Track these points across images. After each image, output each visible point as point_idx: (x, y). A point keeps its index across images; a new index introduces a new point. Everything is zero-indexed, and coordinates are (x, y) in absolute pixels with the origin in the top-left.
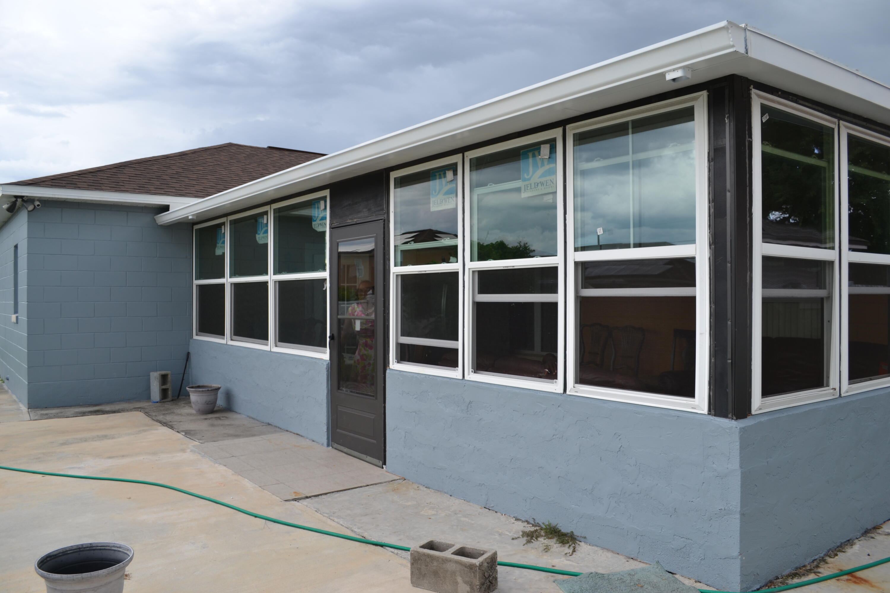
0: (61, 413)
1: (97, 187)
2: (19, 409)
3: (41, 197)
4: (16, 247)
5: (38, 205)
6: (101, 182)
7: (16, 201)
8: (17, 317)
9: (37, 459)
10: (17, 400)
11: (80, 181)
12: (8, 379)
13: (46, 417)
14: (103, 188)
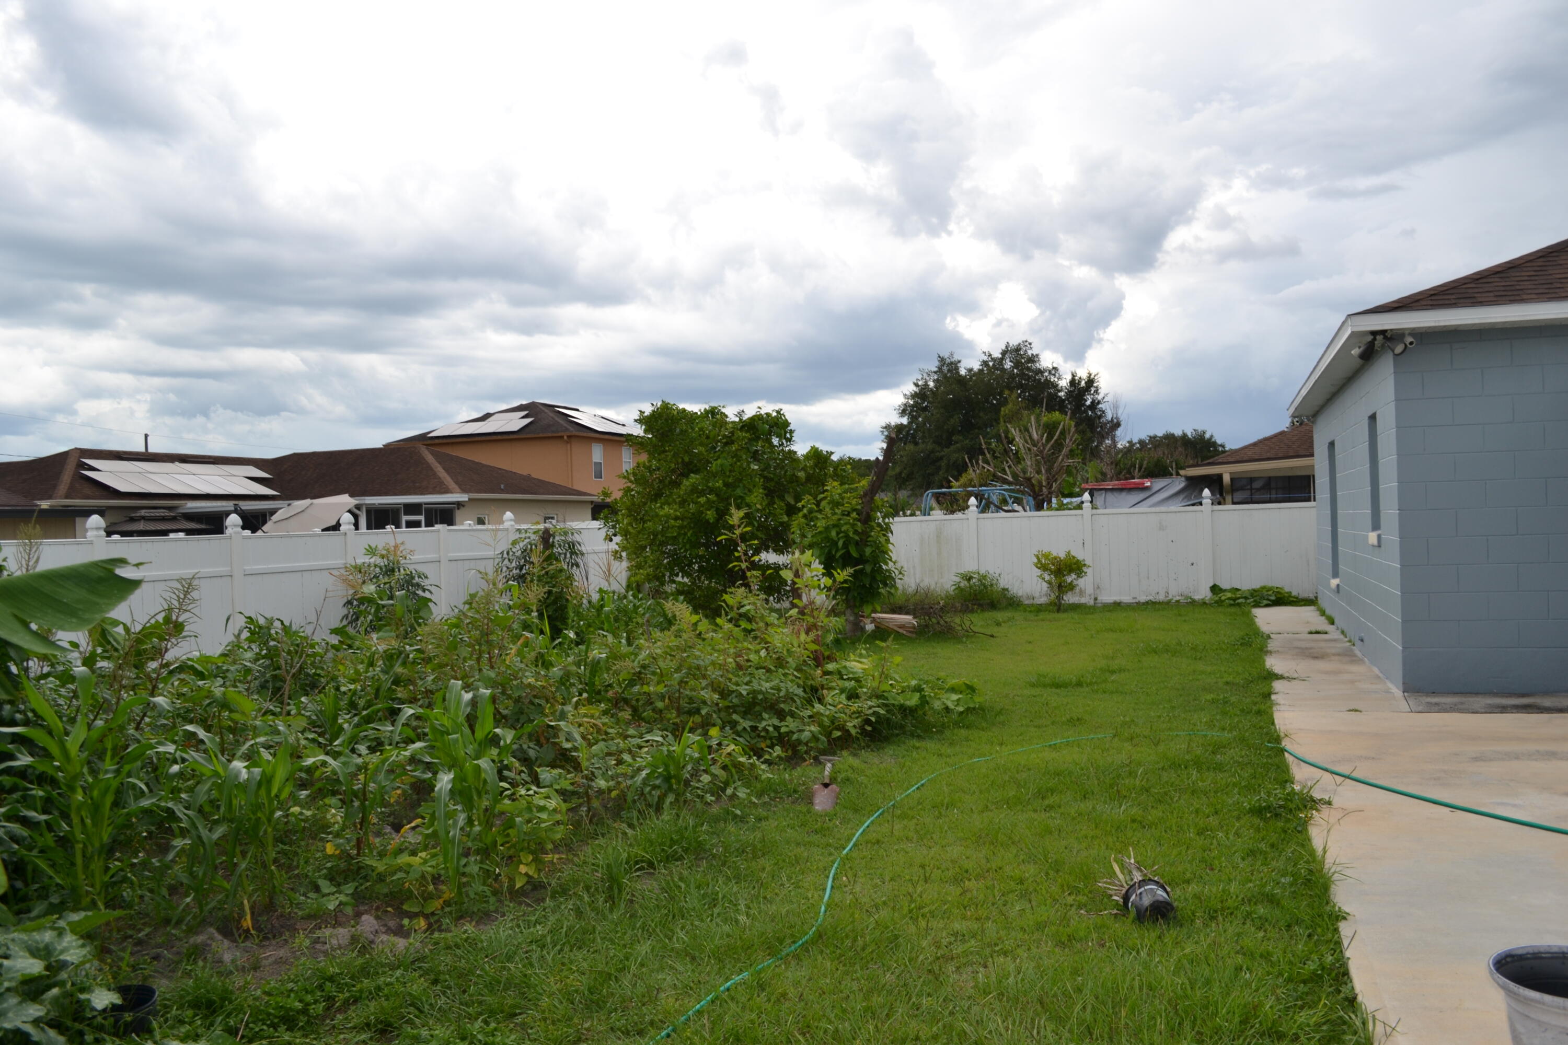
0: (1462, 703)
1: (1512, 298)
2: (1388, 691)
3: (1414, 329)
4: (1373, 418)
5: (1411, 343)
6: (1518, 287)
7: (1375, 339)
8: (1379, 537)
9: (1435, 779)
10: (1380, 675)
11: (1481, 290)
12: (1362, 640)
13: (1436, 708)
14: (1525, 297)
